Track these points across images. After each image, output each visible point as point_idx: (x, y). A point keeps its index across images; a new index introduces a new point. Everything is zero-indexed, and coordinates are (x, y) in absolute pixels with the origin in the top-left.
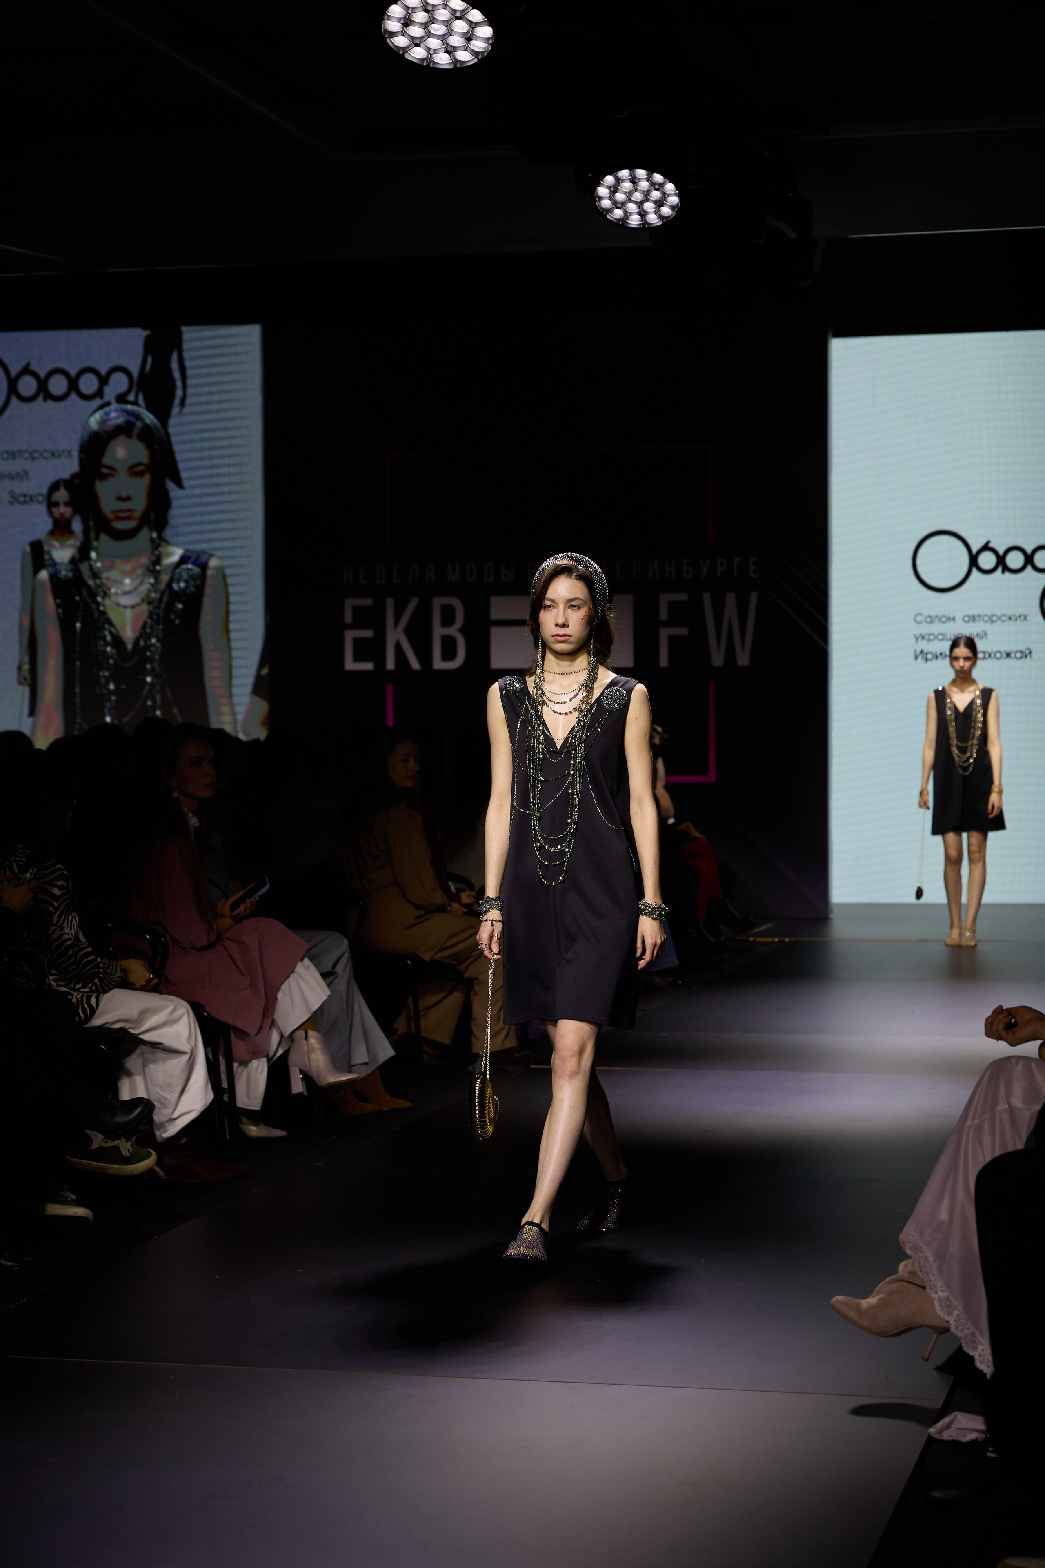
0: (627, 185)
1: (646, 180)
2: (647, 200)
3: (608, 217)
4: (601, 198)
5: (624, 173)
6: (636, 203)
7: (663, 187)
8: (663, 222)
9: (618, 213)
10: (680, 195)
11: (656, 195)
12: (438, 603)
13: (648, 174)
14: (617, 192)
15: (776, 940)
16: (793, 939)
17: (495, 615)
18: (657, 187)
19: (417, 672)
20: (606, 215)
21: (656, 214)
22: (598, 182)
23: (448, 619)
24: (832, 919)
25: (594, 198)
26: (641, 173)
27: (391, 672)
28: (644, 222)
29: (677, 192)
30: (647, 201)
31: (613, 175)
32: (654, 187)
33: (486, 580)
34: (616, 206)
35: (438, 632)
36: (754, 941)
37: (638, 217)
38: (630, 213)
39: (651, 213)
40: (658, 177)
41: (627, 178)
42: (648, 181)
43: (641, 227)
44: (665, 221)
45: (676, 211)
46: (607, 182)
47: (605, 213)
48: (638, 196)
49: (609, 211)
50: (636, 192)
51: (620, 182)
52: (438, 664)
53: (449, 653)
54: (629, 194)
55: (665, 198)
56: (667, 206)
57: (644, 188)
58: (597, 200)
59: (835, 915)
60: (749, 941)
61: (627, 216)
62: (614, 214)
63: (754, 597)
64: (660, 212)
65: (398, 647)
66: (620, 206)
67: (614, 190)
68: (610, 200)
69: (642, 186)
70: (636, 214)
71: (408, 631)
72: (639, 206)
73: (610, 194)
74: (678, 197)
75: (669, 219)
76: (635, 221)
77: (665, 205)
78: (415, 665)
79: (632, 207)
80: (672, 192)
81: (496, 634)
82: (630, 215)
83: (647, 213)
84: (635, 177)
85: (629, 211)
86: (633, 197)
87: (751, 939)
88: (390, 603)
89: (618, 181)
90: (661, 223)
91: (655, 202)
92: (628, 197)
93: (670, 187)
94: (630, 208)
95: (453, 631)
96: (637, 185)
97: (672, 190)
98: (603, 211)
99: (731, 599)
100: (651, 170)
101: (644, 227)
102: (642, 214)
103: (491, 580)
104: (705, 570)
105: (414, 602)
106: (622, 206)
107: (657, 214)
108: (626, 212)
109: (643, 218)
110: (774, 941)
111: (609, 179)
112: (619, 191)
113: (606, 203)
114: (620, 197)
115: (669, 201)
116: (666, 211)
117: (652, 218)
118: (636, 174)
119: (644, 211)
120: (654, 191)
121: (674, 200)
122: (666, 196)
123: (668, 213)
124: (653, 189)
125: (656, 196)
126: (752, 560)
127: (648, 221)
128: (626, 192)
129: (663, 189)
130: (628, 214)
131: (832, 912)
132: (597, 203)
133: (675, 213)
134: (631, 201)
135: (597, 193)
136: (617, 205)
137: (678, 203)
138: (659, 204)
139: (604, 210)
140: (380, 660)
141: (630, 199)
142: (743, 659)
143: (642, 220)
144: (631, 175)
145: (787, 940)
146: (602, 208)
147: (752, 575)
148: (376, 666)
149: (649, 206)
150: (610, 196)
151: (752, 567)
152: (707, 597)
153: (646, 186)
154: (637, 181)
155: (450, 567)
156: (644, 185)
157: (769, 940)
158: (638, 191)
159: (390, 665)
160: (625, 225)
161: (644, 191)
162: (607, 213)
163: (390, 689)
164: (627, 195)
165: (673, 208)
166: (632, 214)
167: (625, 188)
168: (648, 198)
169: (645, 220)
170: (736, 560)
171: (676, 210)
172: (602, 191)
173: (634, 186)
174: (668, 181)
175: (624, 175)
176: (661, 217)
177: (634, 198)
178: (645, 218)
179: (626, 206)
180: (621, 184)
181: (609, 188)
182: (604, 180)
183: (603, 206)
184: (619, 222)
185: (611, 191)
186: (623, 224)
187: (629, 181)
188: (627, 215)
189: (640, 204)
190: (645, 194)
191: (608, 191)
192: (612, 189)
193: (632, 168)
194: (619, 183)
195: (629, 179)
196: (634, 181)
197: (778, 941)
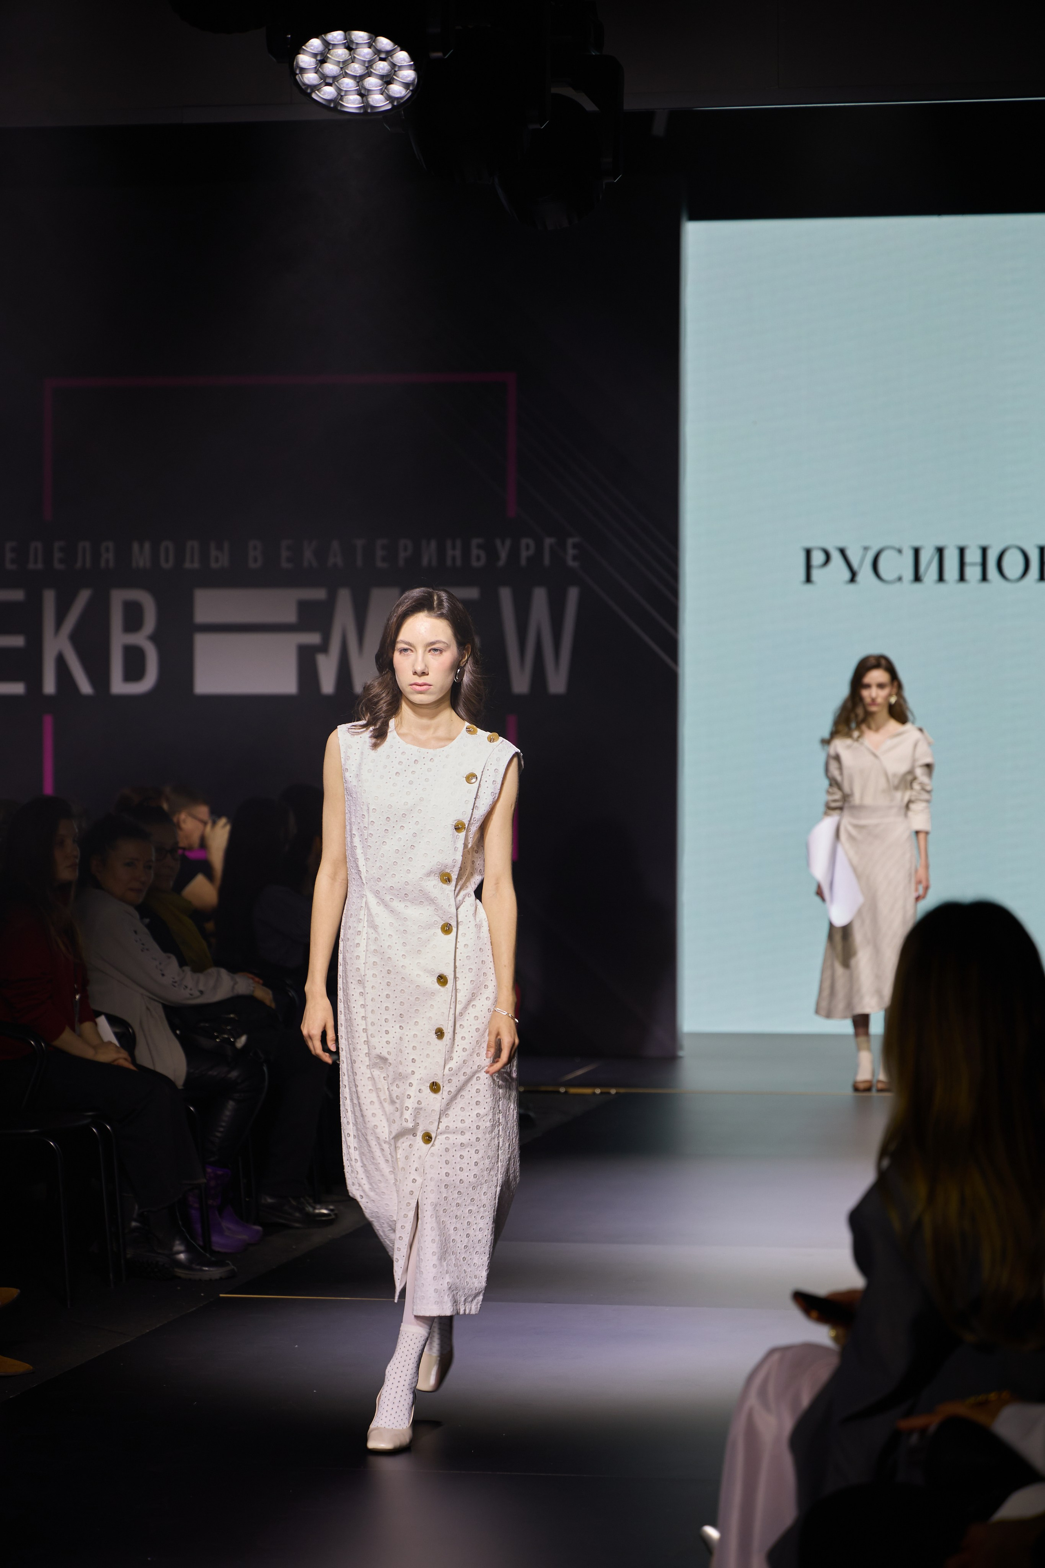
0: (341, 53)
1: (366, 45)
2: (369, 74)
3: (314, 96)
4: (303, 70)
5: (336, 36)
6: (354, 77)
7: (391, 56)
8: (394, 107)
9: (328, 92)
10: (417, 68)
11: (382, 67)
12: (118, 598)
13: (370, 38)
14: (326, 62)
15: (598, 1091)
16: (622, 1090)
17: (201, 617)
18: (383, 56)
19: (87, 697)
20: (310, 94)
21: (382, 94)
22: (298, 49)
23: (133, 622)
24: (681, 1057)
25: (293, 71)
26: (360, 36)
27: (49, 698)
28: (366, 106)
29: (412, 63)
30: (369, 76)
31: (320, 37)
32: (378, 56)
33: (187, 565)
34: (324, 81)
35: (119, 640)
36: (566, 1092)
37: (358, 97)
38: (346, 91)
39: (375, 92)
40: (384, 43)
41: (341, 42)
42: (370, 48)
43: (362, 111)
44: (395, 104)
45: (411, 90)
46: (312, 48)
47: (309, 91)
48: (356, 68)
49: (315, 88)
50: (353, 62)
51: (331, 48)
52: (119, 686)
53: (134, 671)
54: (344, 65)
55: (395, 71)
56: (397, 82)
57: (364, 56)
58: (298, 72)
59: (687, 1052)
60: (559, 1092)
61: (342, 96)
62: (322, 93)
63: (573, 594)
64: (388, 91)
65: (61, 663)
66: (331, 82)
67: (322, 59)
68: (316, 73)
69: (362, 54)
70: (354, 92)
71: (75, 638)
72: (358, 82)
73: (317, 64)
74: (414, 70)
75: (402, 101)
76: (352, 103)
77: (395, 82)
78: (85, 687)
79: (348, 83)
80: (405, 64)
81: (202, 643)
82: (345, 95)
83: (369, 91)
84: (352, 42)
85: (344, 89)
86: (349, 68)
87: (562, 1090)
88: (49, 598)
89: (328, 45)
90: (389, 107)
91: (382, 77)
92: (341, 68)
93: (402, 57)
94: (345, 85)
95: (141, 639)
96: (354, 53)
97: (404, 60)
98: (307, 89)
99: (540, 597)
100: (375, 32)
101: (366, 113)
102: (363, 93)
103: (196, 565)
104: (503, 555)
105: (83, 597)
106: (334, 82)
107: (384, 94)
108: (339, 90)
109: (364, 98)
110: (594, 1093)
111: (315, 44)
112: (329, 60)
113: (311, 78)
114: (330, 68)
115: (400, 76)
116: (397, 90)
117: (378, 100)
118: (353, 37)
119: (366, 89)
120: (380, 62)
121: (409, 75)
122: (396, 70)
123: (400, 93)
124: (378, 59)
125: (383, 69)
126: (570, 541)
127: (371, 103)
128: (339, 62)
129: (392, 58)
130: (343, 94)
131: (681, 1048)
132: (297, 77)
133: (410, 94)
134: (346, 75)
135: (297, 63)
136: (326, 80)
137: (414, 80)
138: (387, 80)
139: (308, 86)
140: (34, 681)
141: (346, 73)
142: (557, 683)
143: (363, 103)
144: (345, 39)
145: (613, 1091)
146: (305, 84)
147: (571, 563)
148: (28, 688)
149: (372, 82)
150: (316, 67)
151: (571, 552)
152: (506, 595)
153: (368, 54)
154: (354, 47)
155: (136, 546)
156: (365, 52)
157: (588, 1091)
158: (356, 60)
159: (49, 686)
160: (339, 108)
161: (365, 61)
162: (313, 91)
163: (48, 722)
164: (341, 66)
165: (406, 85)
166: (348, 93)
167: (339, 56)
168: (371, 72)
169: (368, 102)
170: (548, 541)
171: (411, 88)
172: (305, 60)
173: (350, 55)
174: (399, 49)
175: (335, 38)
176: (390, 98)
177: (351, 71)
178: (367, 99)
179: (340, 81)
180: (332, 51)
181: (315, 55)
182: (307, 44)
183: (306, 81)
184: (330, 104)
185: (317, 60)
186: (335, 109)
187: (343, 47)
188: (341, 94)
189: (359, 79)
190: (366, 65)
191: (313, 60)
192: (319, 58)
193: (347, 28)
194: (329, 50)
195: (343, 43)
196: (350, 46)
197: (601, 1093)
